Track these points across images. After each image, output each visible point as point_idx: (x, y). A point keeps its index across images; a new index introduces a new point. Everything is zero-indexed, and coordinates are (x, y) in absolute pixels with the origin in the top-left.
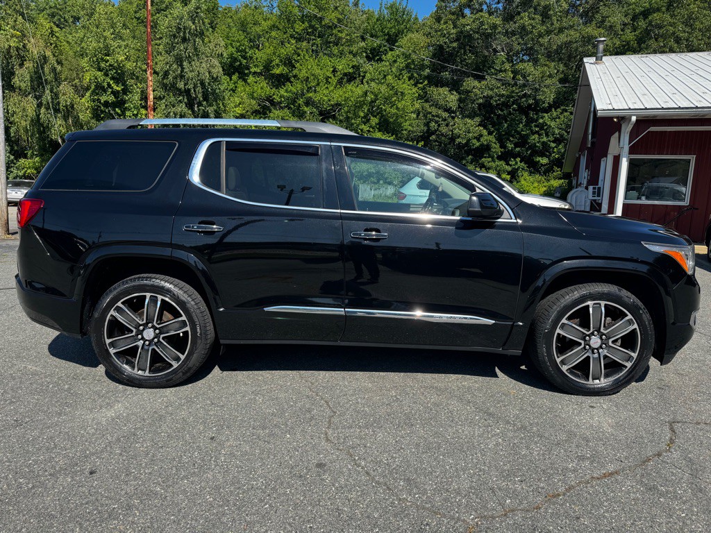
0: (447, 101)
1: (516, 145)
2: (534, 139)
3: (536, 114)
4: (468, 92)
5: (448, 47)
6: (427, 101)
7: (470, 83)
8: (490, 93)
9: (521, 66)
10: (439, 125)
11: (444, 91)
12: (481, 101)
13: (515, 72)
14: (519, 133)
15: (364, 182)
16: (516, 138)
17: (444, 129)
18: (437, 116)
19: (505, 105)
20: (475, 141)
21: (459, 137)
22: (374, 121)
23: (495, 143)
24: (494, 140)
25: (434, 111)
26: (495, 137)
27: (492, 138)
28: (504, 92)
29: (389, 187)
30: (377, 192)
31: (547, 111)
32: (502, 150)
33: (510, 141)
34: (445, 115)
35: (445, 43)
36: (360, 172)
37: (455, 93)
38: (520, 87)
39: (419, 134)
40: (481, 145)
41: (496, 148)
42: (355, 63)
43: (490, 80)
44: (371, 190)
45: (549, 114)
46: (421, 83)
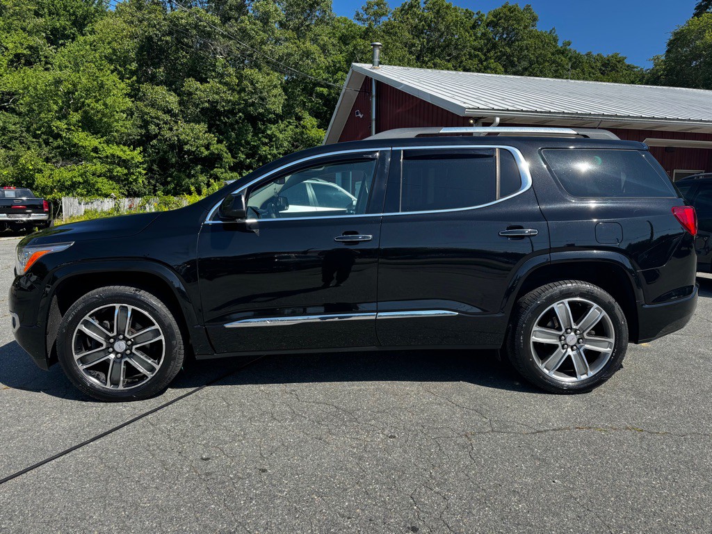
0: (168, 102)
1: (248, 156)
2: (265, 151)
3: (264, 125)
4: (190, 94)
5: (160, 40)
6: (140, 99)
7: (191, 84)
8: (217, 97)
9: (247, 71)
10: (160, 129)
11: (161, 90)
12: (207, 105)
13: (240, 77)
14: (248, 143)
15: (68, 194)
16: (247, 148)
17: (168, 134)
18: (156, 118)
19: (232, 112)
20: (203, 149)
21: (186, 144)
22: (75, 117)
23: (226, 152)
24: (225, 149)
25: (153, 112)
26: (226, 146)
27: (222, 147)
28: (232, 98)
29: (106, 200)
30: (89, 207)
31: (274, 122)
32: (235, 160)
33: (241, 151)
34: (167, 117)
35: (156, 35)
36: (59, 181)
37: (173, 93)
38: (248, 94)
39: (136, 137)
40: (210, 154)
41: (228, 158)
42: (32, 43)
43: (213, 83)
44: (80, 204)
45: (276, 126)
46: (129, 79)
